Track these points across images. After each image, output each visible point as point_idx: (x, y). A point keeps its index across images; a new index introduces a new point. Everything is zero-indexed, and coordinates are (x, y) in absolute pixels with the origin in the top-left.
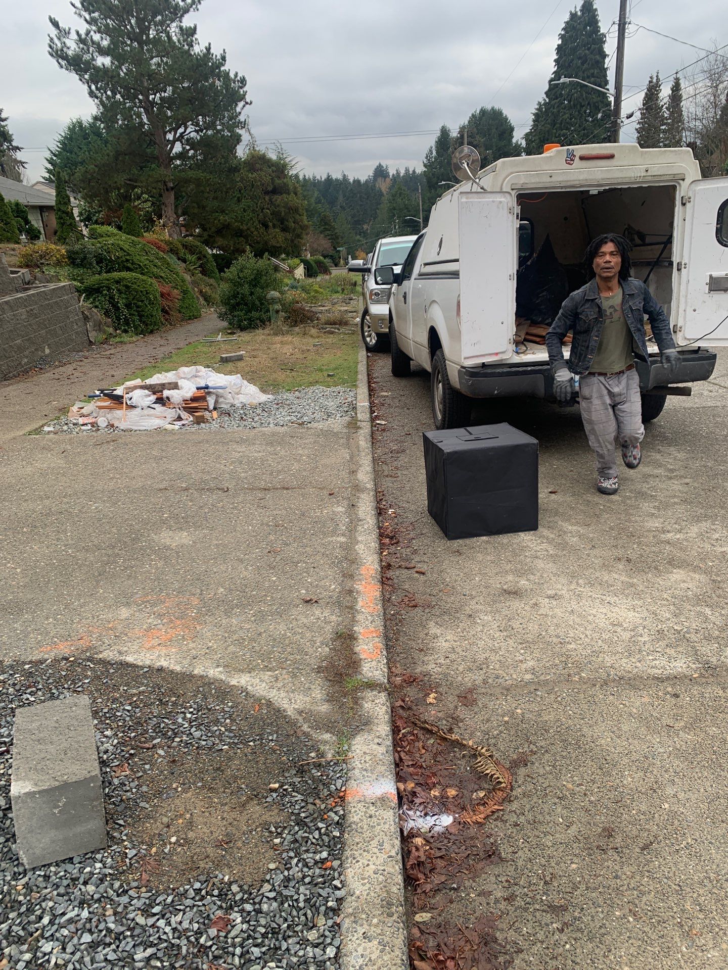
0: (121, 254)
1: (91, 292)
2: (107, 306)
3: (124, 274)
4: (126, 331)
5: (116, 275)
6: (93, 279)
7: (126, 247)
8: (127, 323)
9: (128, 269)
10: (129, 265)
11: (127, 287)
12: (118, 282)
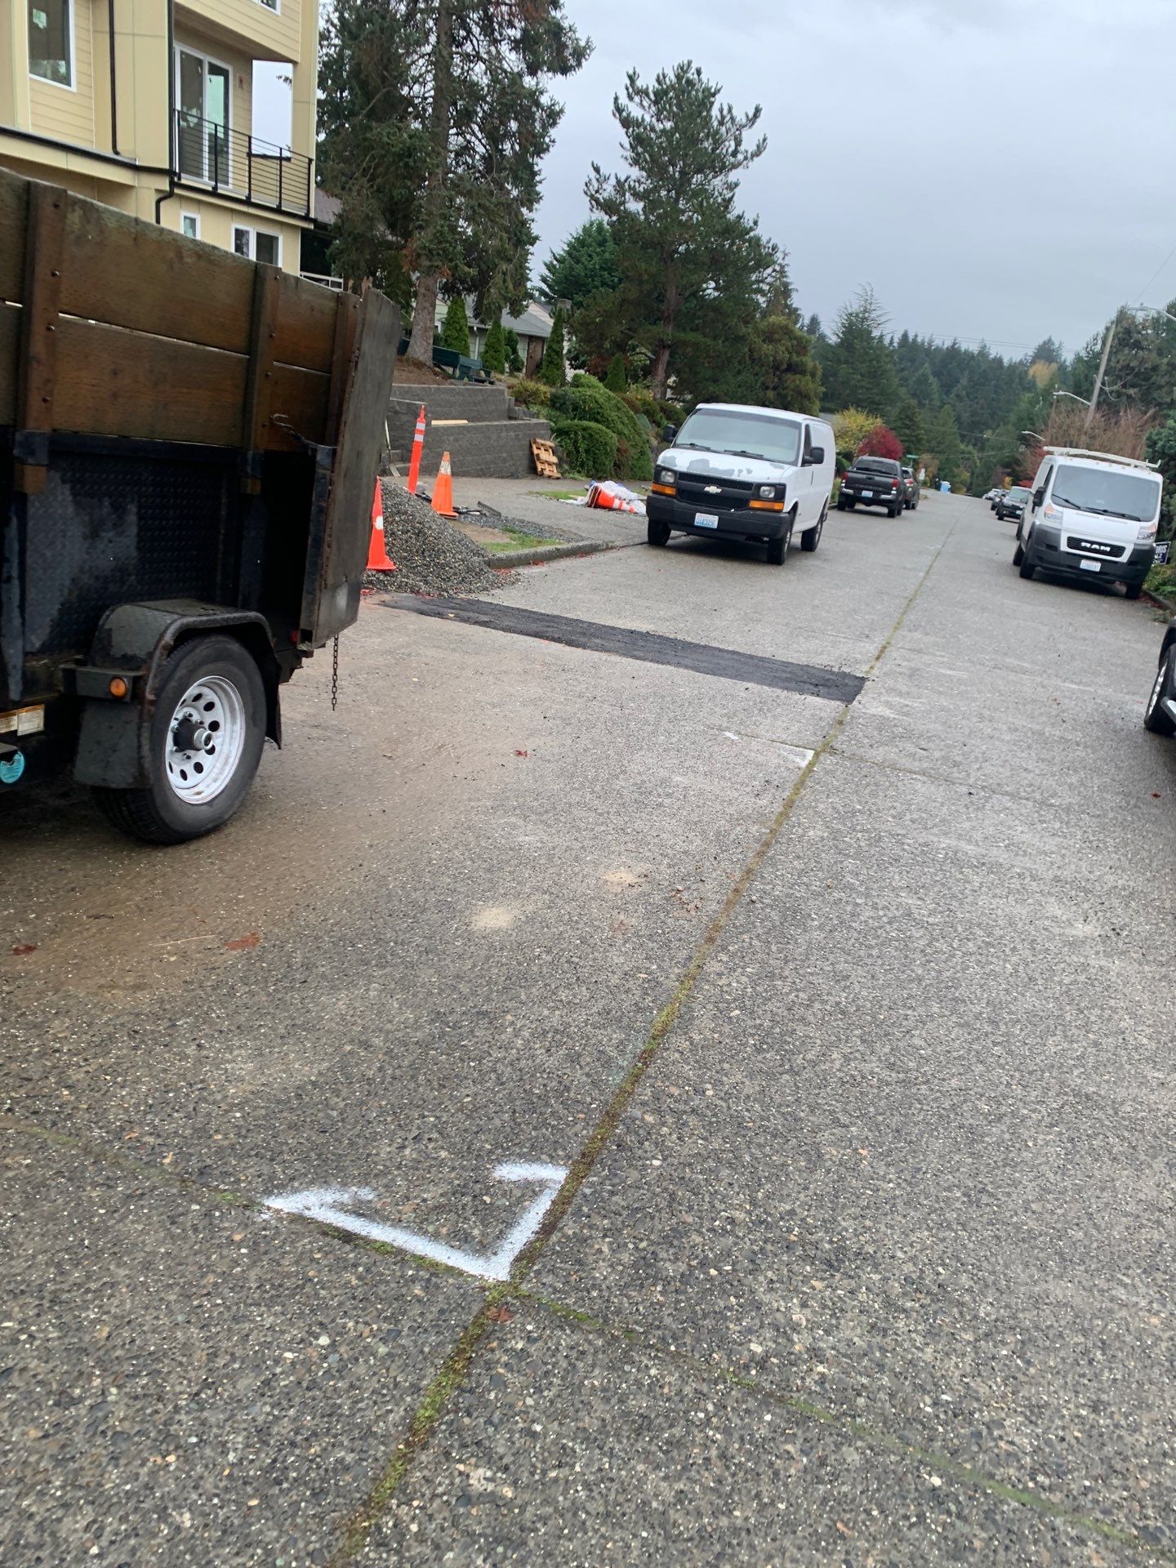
0: (596, 405)
1: (560, 433)
2: (571, 448)
3: (592, 424)
4: (579, 472)
5: (585, 423)
6: (565, 423)
7: (601, 400)
8: (582, 466)
9: (597, 421)
10: (599, 417)
11: (591, 435)
12: (584, 429)
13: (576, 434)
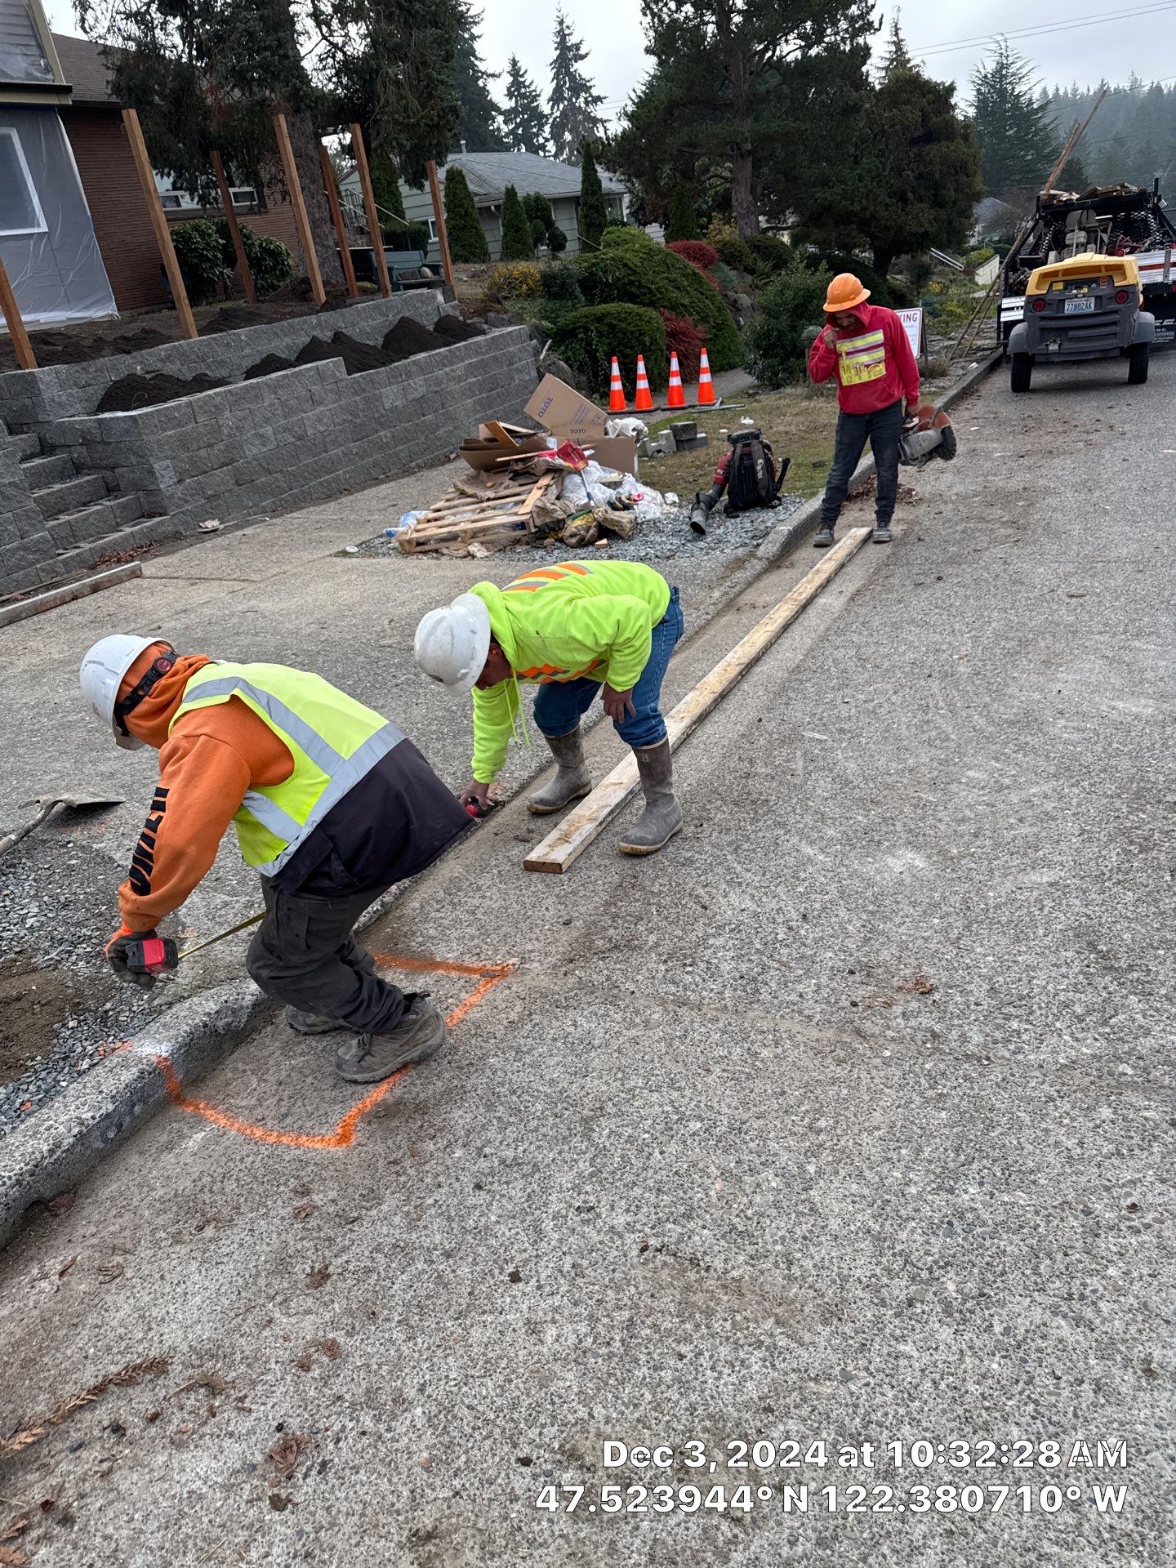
0: (623, 273)
1: (563, 335)
2: (583, 356)
3: (617, 306)
5: (601, 308)
6: (567, 317)
11: (612, 326)
12: (599, 319)
13: (586, 330)
